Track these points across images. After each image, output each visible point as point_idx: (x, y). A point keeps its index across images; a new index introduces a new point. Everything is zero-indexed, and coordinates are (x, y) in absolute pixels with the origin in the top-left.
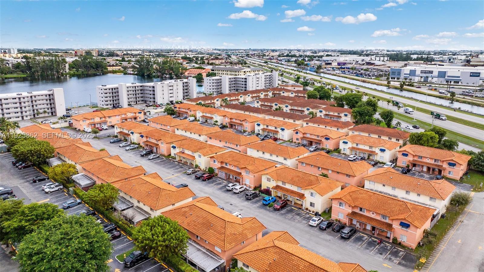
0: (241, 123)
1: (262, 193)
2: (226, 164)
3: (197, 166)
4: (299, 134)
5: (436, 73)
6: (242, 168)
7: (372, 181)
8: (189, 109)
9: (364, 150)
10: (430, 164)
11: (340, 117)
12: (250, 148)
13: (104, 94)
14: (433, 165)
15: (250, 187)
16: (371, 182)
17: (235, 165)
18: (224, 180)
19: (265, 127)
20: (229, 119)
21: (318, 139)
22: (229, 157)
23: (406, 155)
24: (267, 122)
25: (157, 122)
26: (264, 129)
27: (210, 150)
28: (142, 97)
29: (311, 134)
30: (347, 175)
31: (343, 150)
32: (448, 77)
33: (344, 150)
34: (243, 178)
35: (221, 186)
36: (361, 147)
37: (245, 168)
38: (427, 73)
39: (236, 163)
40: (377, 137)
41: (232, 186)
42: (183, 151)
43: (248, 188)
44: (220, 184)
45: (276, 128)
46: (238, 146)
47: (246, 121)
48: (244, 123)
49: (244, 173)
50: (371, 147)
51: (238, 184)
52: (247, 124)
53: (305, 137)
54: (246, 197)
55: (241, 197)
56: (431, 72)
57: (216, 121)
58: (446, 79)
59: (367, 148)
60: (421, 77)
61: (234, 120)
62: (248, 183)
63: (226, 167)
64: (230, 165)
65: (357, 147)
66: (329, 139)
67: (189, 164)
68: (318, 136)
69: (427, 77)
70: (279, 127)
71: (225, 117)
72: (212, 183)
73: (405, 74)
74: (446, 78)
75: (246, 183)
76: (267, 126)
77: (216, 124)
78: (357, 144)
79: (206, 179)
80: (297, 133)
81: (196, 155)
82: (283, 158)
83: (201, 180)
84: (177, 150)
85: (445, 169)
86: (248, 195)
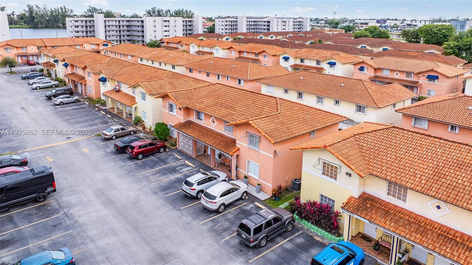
0: (256, 58)
1: (302, 218)
2: (198, 114)
3: (139, 121)
4: (366, 71)
6: (237, 126)
8: (180, 42)
12: (268, 85)
13: (74, 27)
15: (260, 188)
17: (219, 116)
18: (189, 158)
19: (298, 62)
20: (237, 53)
21: (409, 79)
22: (208, 97)
24: (301, 54)
25: (115, 51)
26: (296, 65)
27: (170, 83)
28: (129, 36)
29: (392, 71)
34: (241, 158)
35: (172, 177)
37: (246, 124)
39: (224, 112)
41: (199, 184)
42: (117, 88)
43: (253, 191)
44: (174, 170)
45: (318, 62)
46: (242, 82)
47: (265, 54)
48: (261, 58)
49: (242, 143)
51: (223, 175)
53: (379, 77)
54: (239, 235)
55: (225, 230)
62: (254, 175)
63: (198, 122)
64: (208, 116)
66: (437, 78)
67: (124, 116)
68: (408, 74)
70: (324, 61)
71: (230, 50)
72: (152, 167)
75: (250, 174)
76: (302, 61)
79: (138, 154)
80: (362, 69)
81: (137, 94)
82: (353, 107)
83: (126, 156)
84: (109, 86)
86: (248, 231)
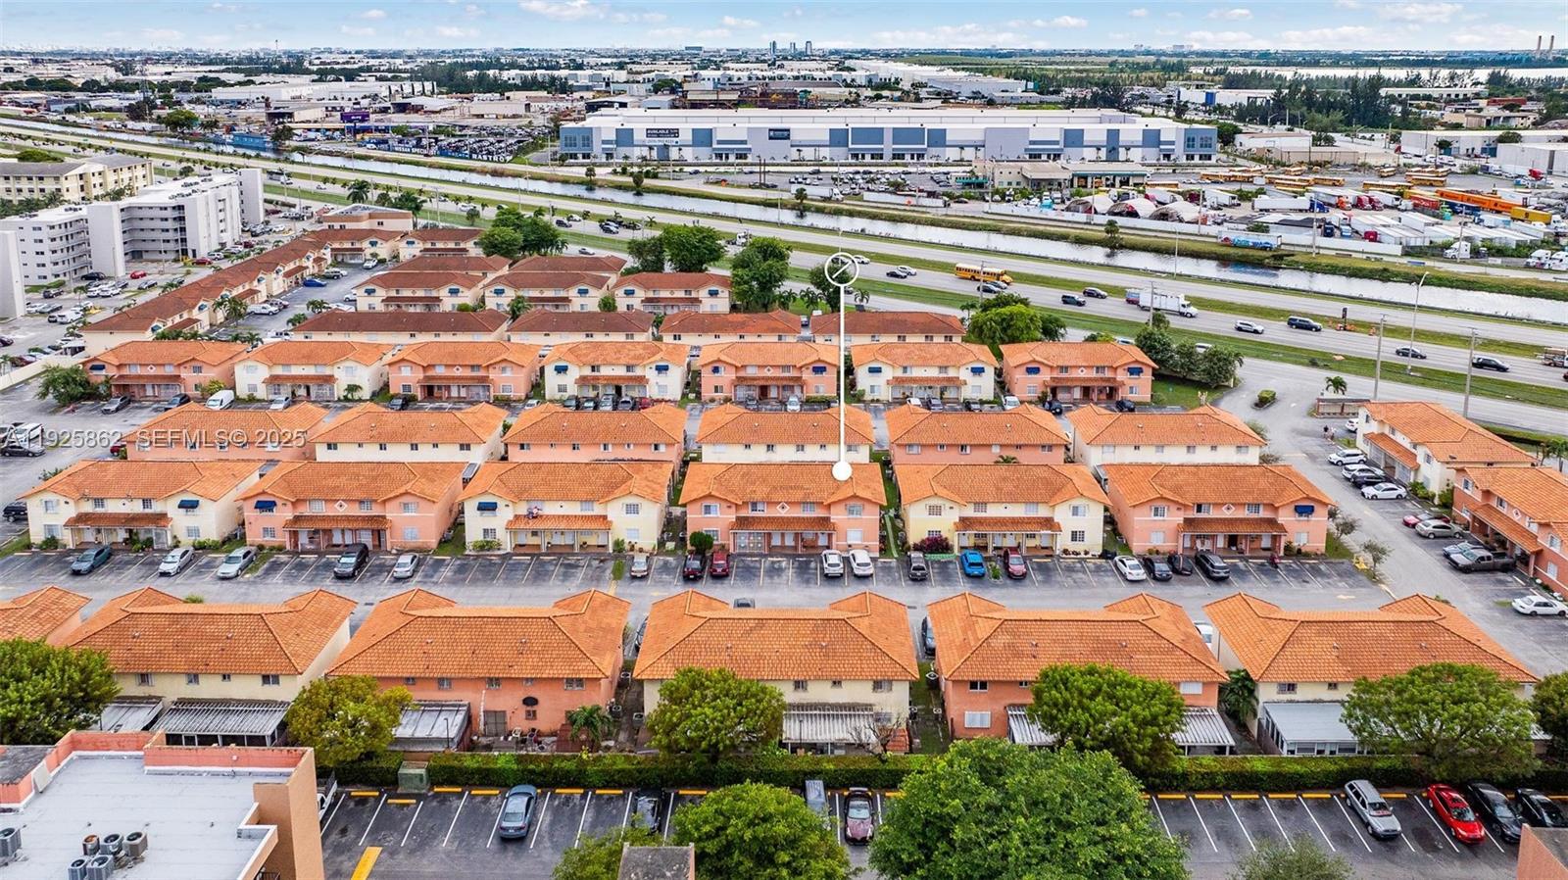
0: (475, 374)
2: (755, 506)
4: (723, 373)
5: (686, 136)
7: (1109, 446)
8: (193, 360)
9: (927, 379)
10: (1090, 379)
11: (697, 301)
12: (714, 443)
14: (1095, 380)
16: (1106, 448)
17: (797, 499)
19: (587, 372)
20: (420, 371)
21: (786, 374)
22: (752, 483)
23: (1036, 371)
24: (585, 355)
29: (760, 367)
30: (1043, 447)
31: (868, 390)
32: (719, 142)
33: (872, 391)
34: (840, 530)
35: (790, 574)
36: (917, 372)
38: (664, 135)
39: (797, 494)
40: (922, 339)
42: (534, 511)
45: (629, 368)
46: (661, 447)
47: (503, 364)
48: (492, 373)
49: (839, 515)
50: (943, 368)
52: (508, 374)
53: (744, 379)
56: (674, 133)
57: (352, 388)
58: (714, 149)
59: (933, 373)
60: (651, 148)
61: (440, 371)
63: (755, 514)
64: (773, 503)
65: (906, 375)
66: (824, 369)
67: (578, 549)
68: (785, 368)
69: (666, 147)
70: (644, 365)
71: (395, 368)
73: (604, 142)
74: (715, 146)
75: (851, 542)
76: (594, 369)
77: (356, 396)
78: (905, 369)
80: (716, 371)
84: (506, 514)
85: (1123, 384)
